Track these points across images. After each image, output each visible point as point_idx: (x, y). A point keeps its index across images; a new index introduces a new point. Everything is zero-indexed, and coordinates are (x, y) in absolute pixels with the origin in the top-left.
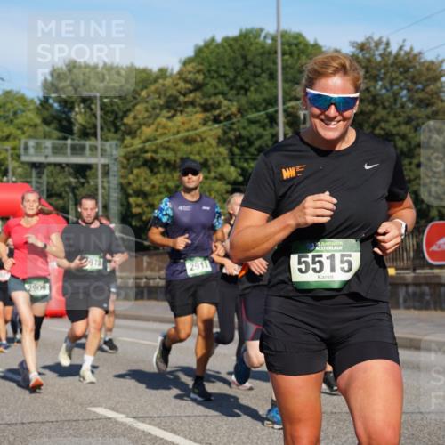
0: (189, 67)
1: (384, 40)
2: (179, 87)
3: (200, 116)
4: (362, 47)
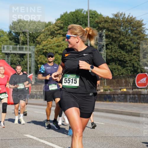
0: (59, 22)
1: (123, 13)
2: (55, 28)
3: (62, 38)
4: (116, 16)
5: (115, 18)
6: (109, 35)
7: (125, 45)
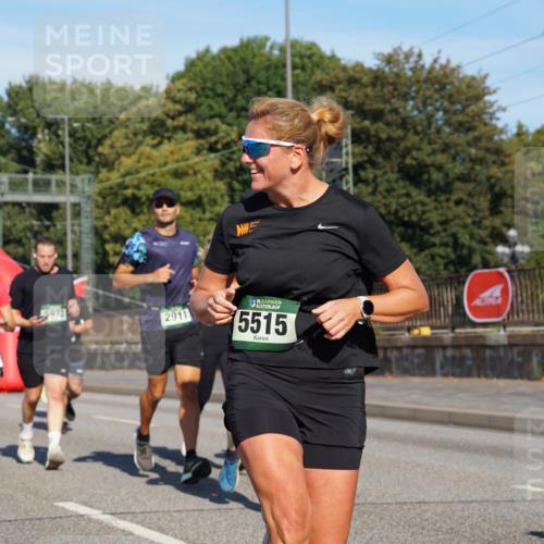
0: (178, 85)
1: (416, 51)
2: (167, 108)
3: (193, 144)
4: (389, 60)
5: (387, 69)
6: (366, 131)
7: (423, 168)
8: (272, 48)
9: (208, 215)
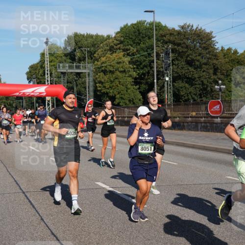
0: (118, 35)
1: (191, 25)
2: (114, 42)
3: (122, 53)
4: (182, 27)
5: (182, 30)
6: (175, 49)
7: (193, 60)
8: (147, 24)
9: (127, 75)
